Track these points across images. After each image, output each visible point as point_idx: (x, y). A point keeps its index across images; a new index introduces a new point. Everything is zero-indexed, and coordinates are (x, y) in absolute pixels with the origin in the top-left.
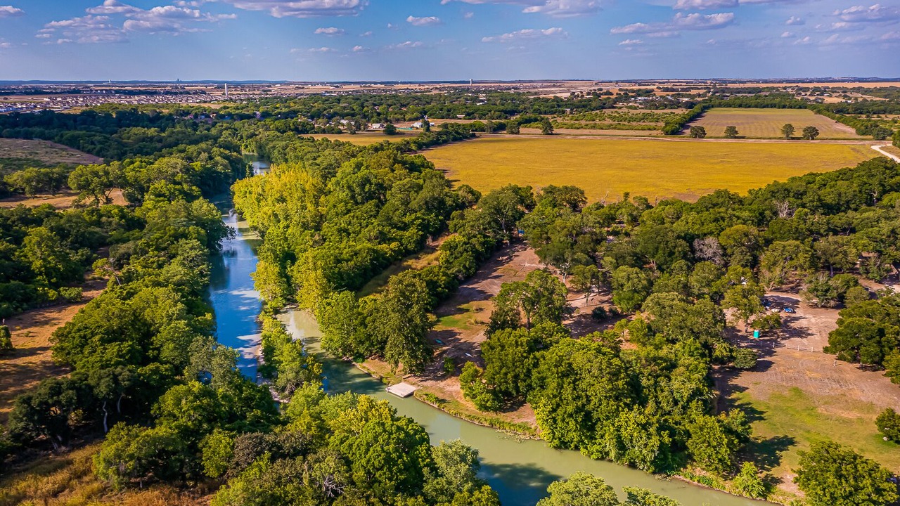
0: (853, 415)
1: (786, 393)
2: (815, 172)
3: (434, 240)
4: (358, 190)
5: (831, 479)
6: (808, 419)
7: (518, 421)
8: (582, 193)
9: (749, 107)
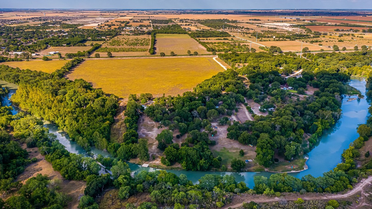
0: (235, 151)
1: (223, 149)
2: (207, 79)
3: (116, 117)
4: (82, 102)
5: (237, 165)
6: (228, 154)
7: (176, 167)
8: (151, 95)
9: (169, 33)
